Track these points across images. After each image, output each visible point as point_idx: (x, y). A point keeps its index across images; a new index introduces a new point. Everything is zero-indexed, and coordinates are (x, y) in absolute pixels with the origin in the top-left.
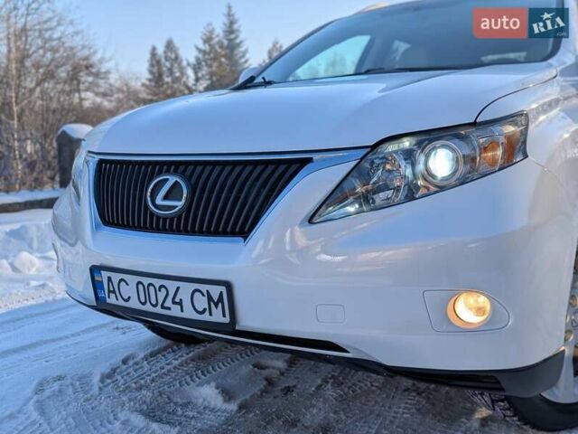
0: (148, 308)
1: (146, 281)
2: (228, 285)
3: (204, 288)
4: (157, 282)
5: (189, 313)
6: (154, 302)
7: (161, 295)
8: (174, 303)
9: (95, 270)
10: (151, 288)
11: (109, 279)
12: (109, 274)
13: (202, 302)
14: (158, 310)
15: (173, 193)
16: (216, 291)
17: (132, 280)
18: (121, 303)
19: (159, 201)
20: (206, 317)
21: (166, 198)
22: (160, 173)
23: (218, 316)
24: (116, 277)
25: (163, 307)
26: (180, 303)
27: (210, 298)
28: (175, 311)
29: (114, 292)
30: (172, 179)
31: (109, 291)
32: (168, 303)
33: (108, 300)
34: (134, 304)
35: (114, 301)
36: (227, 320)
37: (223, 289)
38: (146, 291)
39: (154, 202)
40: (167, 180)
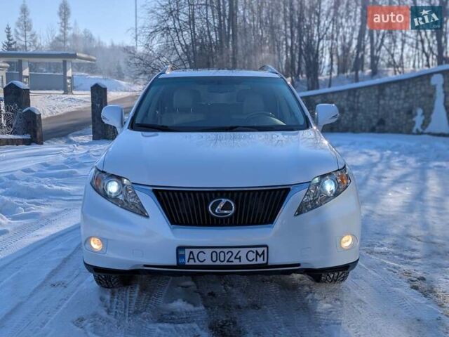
0: (218, 263)
1: (218, 251)
2: (267, 247)
3: (254, 249)
4: (226, 250)
5: (244, 262)
6: (222, 260)
7: (228, 256)
8: (235, 258)
9: (180, 248)
10: (222, 253)
11: (191, 252)
12: (191, 249)
13: (252, 256)
14: (225, 263)
15: (227, 207)
17: (208, 252)
18: (198, 263)
19: (218, 211)
20: (254, 262)
21: (222, 209)
23: (260, 261)
24: (196, 252)
25: (228, 261)
26: (240, 258)
27: (257, 254)
28: (236, 262)
29: (194, 258)
30: (224, 201)
31: (189, 258)
32: (232, 259)
33: (187, 263)
34: (208, 262)
35: (192, 262)
36: (265, 262)
37: (265, 249)
38: (218, 256)
39: (214, 212)
40: (221, 201)
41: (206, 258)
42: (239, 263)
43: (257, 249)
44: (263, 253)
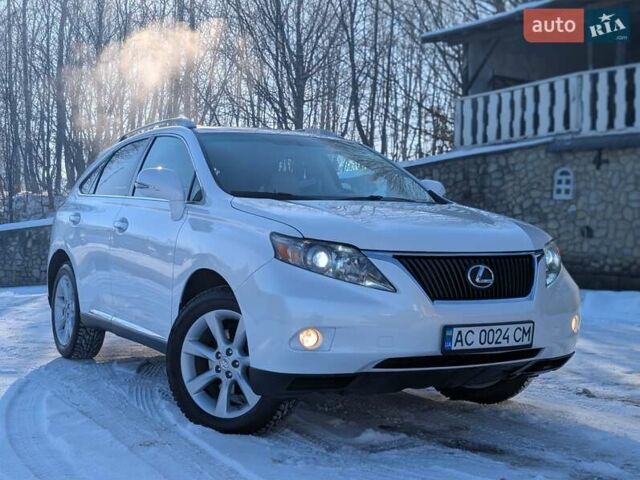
0: (486, 346)
1: (487, 328)
2: (533, 323)
3: (521, 326)
4: (495, 328)
5: (512, 343)
6: (490, 341)
7: (496, 336)
8: (504, 338)
9: (447, 328)
10: (491, 333)
11: (460, 333)
12: (459, 329)
13: (519, 334)
14: (494, 345)
15: (486, 275)
16: (527, 327)
17: (477, 330)
18: (466, 347)
20: (520, 343)
21: (483, 278)
23: (526, 341)
24: (464, 330)
25: (496, 343)
26: (508, 338)
27: (524, 331)
28: (504, 344)
29: (461, 341)
30: (482, 267)
31: (457, 341)
32: (500, 340)
33: (453, 348)
34: (477, 345)
35: (459, 347)
36: (529, 343)
37: (531, 325)
38: (487, 335)
39: (474, 282)
40: (478, 268)
41: (474, 341)
42: (507, 345)
43: (524, 325)
44: (529, 331)
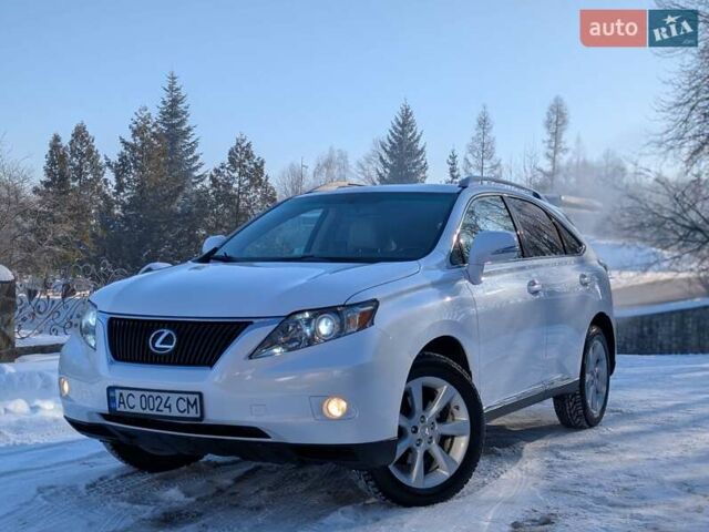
0: (147, 411)
2: (200, 394)
3: (185, 396)
4: (155, 395)
5: (175, 413)
6: (151, 407)
7: (157, 403)
8: (165, 406)
9: (110, 389)
10: (151, 398)
11: (121, 395)
12: (121, 391)
13: (183, 405)
14: (154, 412)
15: (168, 340)
17: (138, 394)
18: (128, 410)
19: (157, 345)
20: (185, 414)
21: (163, 342)
22: (158, 328)
23: (193, 413)
24: (125, 393)
25: (158, 410)
26: (169, 407)
27: (189, 403)
28: (166, 412)
29: (123, 403)
30: (166, 332)
32: (161, 407)
33: (117, 409)
34: (138, 410)
36: (199, 415)
37: (197, 396)
38: (147, 401)
39: (154, 346)
40: (163, 332)
41: (135, 405)
42: (169, 414)
43: (189, 396)
44: (195, 402)
